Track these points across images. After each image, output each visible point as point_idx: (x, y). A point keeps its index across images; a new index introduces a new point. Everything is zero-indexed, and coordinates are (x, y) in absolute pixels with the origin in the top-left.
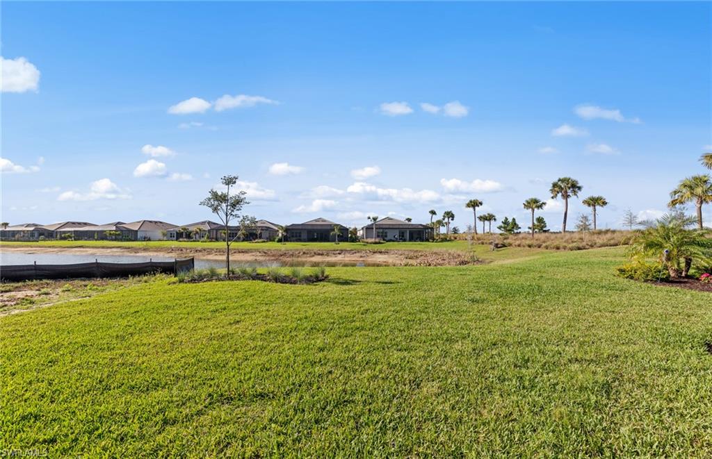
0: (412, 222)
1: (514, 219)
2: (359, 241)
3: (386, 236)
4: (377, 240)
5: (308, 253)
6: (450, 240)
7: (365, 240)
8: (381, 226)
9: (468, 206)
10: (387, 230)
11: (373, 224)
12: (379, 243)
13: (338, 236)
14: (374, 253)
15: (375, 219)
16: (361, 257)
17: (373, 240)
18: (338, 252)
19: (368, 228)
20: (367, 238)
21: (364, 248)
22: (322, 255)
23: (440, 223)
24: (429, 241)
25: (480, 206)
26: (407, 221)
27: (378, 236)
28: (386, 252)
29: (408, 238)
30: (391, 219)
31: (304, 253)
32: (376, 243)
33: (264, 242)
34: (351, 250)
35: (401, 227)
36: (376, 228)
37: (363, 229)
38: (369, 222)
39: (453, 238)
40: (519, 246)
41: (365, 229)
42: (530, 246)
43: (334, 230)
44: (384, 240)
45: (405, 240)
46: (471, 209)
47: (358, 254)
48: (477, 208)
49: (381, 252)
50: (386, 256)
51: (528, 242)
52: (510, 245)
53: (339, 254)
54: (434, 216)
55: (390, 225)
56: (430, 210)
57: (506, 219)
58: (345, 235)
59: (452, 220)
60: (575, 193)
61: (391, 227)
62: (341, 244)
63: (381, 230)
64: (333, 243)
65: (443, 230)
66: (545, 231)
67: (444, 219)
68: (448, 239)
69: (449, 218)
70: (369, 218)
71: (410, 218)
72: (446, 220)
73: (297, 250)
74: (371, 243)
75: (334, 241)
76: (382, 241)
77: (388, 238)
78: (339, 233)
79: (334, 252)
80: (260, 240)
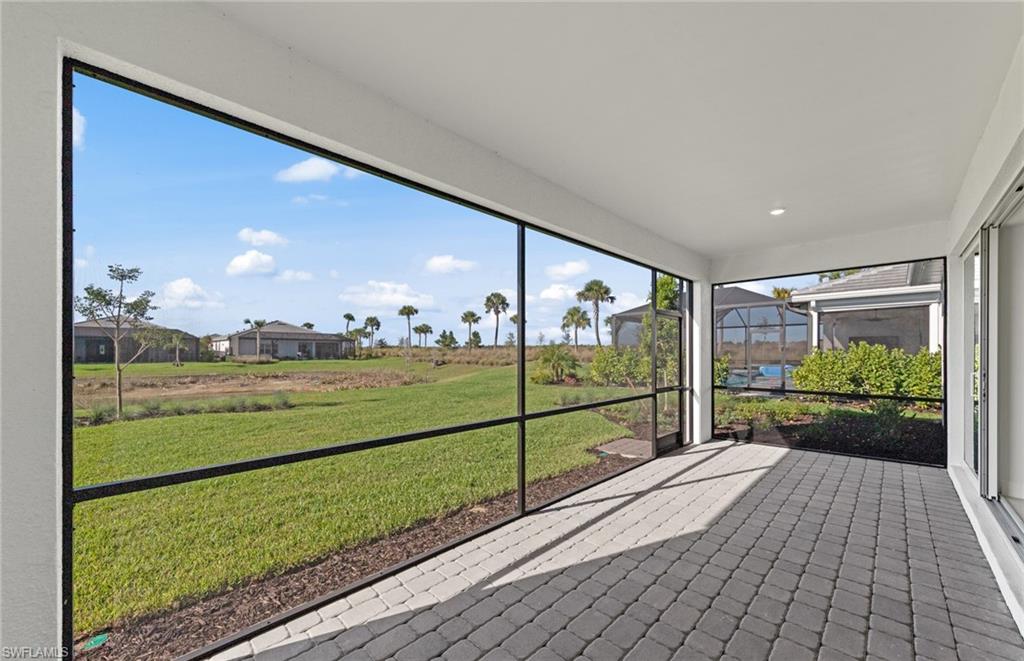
0: (316, 329)
1: (451, 333)
2: (223, 360)
3: (277, 351)
4: (264, 358)
6: (377, 357)
7: (236, 358)
8: (270, 336)
9: (402, 312)
10: (277, 343)
11: (254, 331)
12: (268, 362)
13: (181, 351)
14: (264, 378)
15: (259, 324)
16: (242, 385)
17: (256, 358)
18: (189, 379)
19: (243, 338)
20: (240, 354)
21: (242, 370)
22: (152, 386)
23: (361, 332)
24: (347, 358)
25: (415, 315)
26: (306, 328)
27: (266, 351)
28: (285, 377)
29: (315, 355)
30: (284, 324)
31: (104, 385)
32: (261, 363)
34: (219, 376)
35: (301, 337)
36: (261, 339)
37: (230, 338)
38: (248, 328)
39: (380, 354)
40: (459, 362)
41: (235, 339)
42: (468, 363)
43: (171, 340)
44: (274, 357)
45: (311, 358)
46: (405, 317)
48: (411, 316)
49: (276, 377)
50: (288, 382)
51: (468, 359)
52: (450, 362)
53: (193, 382)
54: (351, 322)
55: (283, 333)
56: (346, 313)
57: (444, 332)
58: (195, 349)
59: (377, 329)
60: (504, 310)
61: (285, 337)
62: (187, 365)
63: (269, 342)
64: (169, 364)
65: (365, 343)
66: (480, 347)
67: (366, 328)
68: (373, 355)
69: (372, 326)
70: (248, 322)
71: (312, 323)
72: (369, 329)
73: (85, 380)
74: (251, 363)
75: (172, 360)
76: (271, 360)
77: (281, 353)
78: (181, 346)
79: (180, 380)
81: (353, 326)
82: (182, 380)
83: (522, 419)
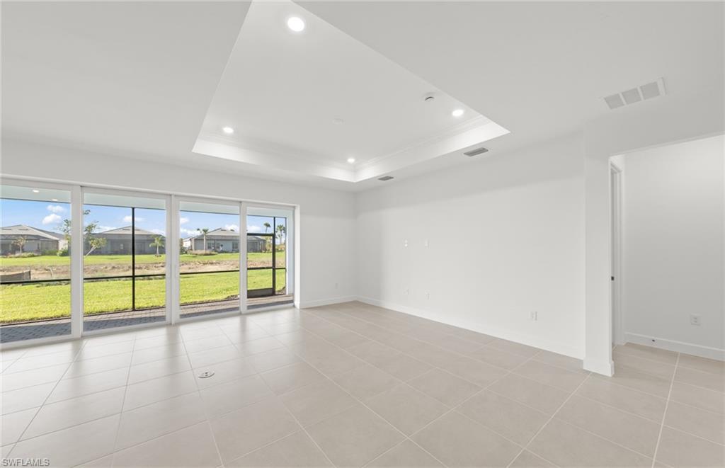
2: (186, 253)
3: (218, 248)
4: (208, 252)
5: (119, 268)
6: (281, 251)
7: (194, 252)
8: (213, 238)
10: (218, 242)
11: (203, 236)
12: (211, 254)
13: (159, 247)
14: (204, 264)
15: (205, 231)
16: (190, 268)
17: (204, 252)
18: (161, 264)
19: (198, 240)
20: (195, 250)
21: (193, 259)
24: (260, 251)
27: (209, 248)
28: (218, 263)
30: (224, 231)
31: (114, 268)
32: (206, 255)
33: (33, 256)
35: (233, 239)
36: (207, 240)
37: (190, 240)
41: (193, 240)
43: (153, 241)
44: (216, 251)
47: (186, 266)
49: (212, 264)
50: (219, 266)
53: (162, 266)
54: (268, 228)
55: (222, 236)
56: (265, 223)
59: (284, 233)
61: (223, 238)
62: (163, 256)
63: (213, 242)
64: (153, 256)
69: (281, 231)
70: (198, 230)
72: (279, 232)
73: (104, 265)
74: (201, 255)
75: (155, 253)
76: (214, 253)
77: (221, 249)
78: (160, 245)
79: (155, 265)
80: (24, 254)
82: (157, 265)
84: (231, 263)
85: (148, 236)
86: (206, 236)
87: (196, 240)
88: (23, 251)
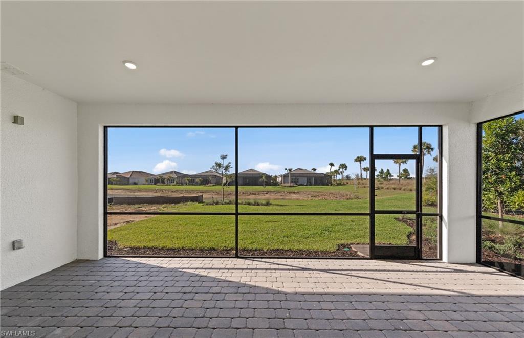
0: (317, 172)
1: (388, 170)
2: (279, 185)
3: (298, 182)
4: (292, 185)
6: (344, 185)
7: (283, 185)
8: (295, 175)
9: (356, 160)
10: (298, 178)
11: (288, 173)
12: (293, 186)
13: (265, 181)
14: (290, 193)
15: (290, 170)
16: (281, 196)
17: (289, 185)
19: (285, 176)
20: (284, 183)
21: (283, 190)
22: (255, 194)
23: (337, 172)
24: (328, 185)
25: (365, 161)
26: (313, 171)
27: (292, 182)
28: (298, 193)
29: (313, 183)
30: (302, 169)
31: (243, 193)
32: (291, 187)
33: (214, 185)
34: (274, 191)
35: (308, 175)
36: (291, 176)
38: (286, 172)
39: (345, 183)
40: (388, 188)
41: (283, 176)
43: (262, 178)
44: (296, 184)
45: (311, 185)
47: (279, 194)
48: (362, 162)
49: (294, 193)
50: (298, 195)
52: (382, 188)
53: (267, 194)
54: (332, 167)
55: (301, 174)
56: (329, 163)
57: (382, 170)
58: (270, 181)
59: (346, 170)
60: (429, 153)
62: (267, 187)
63: (294, 178)
64: (262, 187)
65: (339, 177)
67: (339, 169)
68: (342, 183)
69: (343, 169)
70: (286, 169)
71: (315, 168)
72: (341, 170)
74: (287, 187)
75: (262, 185)
76: (295, 185)
77: (299, 183)
79: (263, 193)
80: (211, 185)
81: (334, 169)
83: (237, 214)
84: (307, 193)
85: (259, 174)
86: (291, 174)
87: (284, 176)
88: (211, 183)
